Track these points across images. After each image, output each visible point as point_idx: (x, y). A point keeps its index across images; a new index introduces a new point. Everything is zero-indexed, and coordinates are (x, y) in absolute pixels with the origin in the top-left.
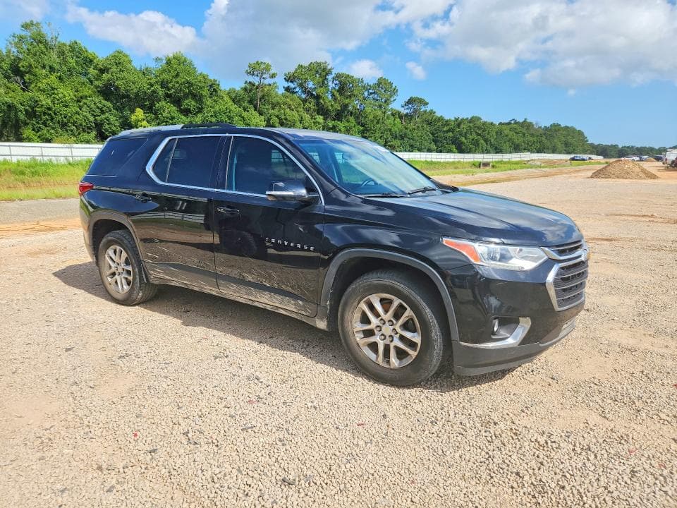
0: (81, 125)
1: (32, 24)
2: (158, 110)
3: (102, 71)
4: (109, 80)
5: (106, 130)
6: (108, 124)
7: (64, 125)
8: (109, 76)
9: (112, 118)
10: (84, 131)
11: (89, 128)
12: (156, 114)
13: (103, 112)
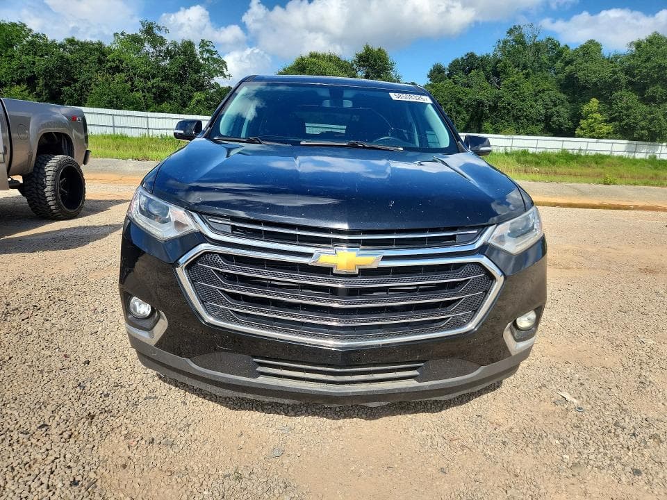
0: (532, 118)
1: (515, 28)
2: (613, 100)
3: (567, 63)
4: (571, 72)
5: (554, 122)
6: (557, 117)
7: (516, 119)
8: (573, 67)
9: (562, 110)
10: (533, 123)
11: (538, 121)
12: (610, 104)
13: (555, 105)
